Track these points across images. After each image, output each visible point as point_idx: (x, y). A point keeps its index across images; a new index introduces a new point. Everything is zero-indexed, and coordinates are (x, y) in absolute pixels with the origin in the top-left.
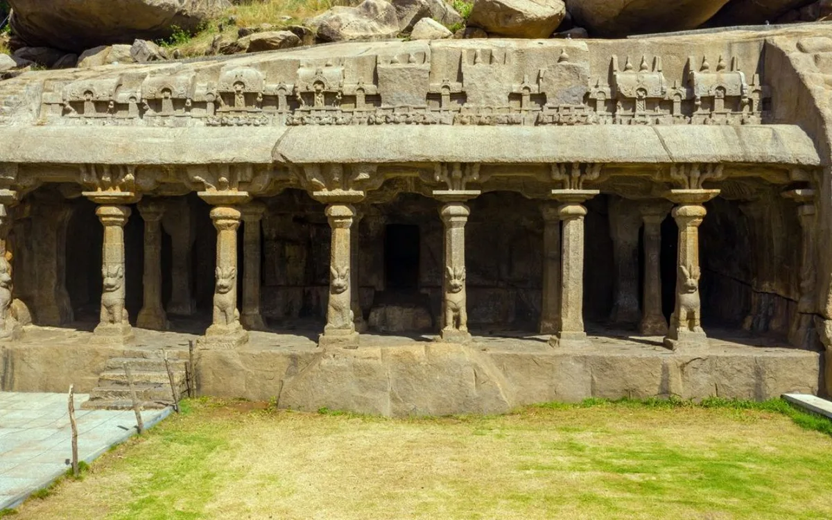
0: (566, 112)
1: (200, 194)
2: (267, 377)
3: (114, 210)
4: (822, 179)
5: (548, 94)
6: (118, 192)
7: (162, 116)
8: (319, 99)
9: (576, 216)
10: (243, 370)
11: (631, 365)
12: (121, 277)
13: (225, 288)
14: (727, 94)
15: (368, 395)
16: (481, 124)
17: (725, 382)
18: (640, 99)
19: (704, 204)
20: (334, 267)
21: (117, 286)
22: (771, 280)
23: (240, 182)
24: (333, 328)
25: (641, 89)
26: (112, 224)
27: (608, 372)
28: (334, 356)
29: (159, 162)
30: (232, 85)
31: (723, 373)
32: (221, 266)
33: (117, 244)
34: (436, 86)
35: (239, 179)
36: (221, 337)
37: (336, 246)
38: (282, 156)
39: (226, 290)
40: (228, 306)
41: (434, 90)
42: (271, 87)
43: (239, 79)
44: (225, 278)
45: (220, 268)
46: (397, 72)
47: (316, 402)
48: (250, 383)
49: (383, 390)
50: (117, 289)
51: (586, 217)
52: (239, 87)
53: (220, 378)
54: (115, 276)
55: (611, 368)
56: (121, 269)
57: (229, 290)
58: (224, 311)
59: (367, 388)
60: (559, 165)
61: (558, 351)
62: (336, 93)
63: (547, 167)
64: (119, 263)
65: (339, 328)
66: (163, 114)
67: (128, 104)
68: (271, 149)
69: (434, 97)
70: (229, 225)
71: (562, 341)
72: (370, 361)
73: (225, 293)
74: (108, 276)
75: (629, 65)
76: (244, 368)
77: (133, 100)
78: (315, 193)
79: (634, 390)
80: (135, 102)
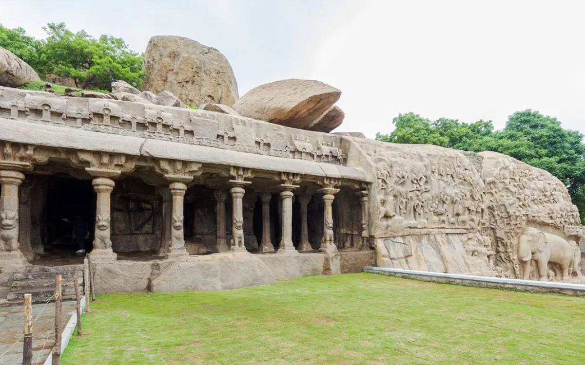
0: (281, 152)
1: (87, 169)
2: (139, 277)
3: (13, 174)
4: (371, 187)
5: (271, 144)
6: (18, 162)
7: (43, 121)
8: (159, 127)
9: (289, 196)
10: (122, 274)
11: (315, 259)
12: (17, 220)
13: (105, 226)
14: (333, 155)
15: (208, 280)
16: (246, 152)
17: (346, 264)
18: (304, 152)
19: (334, 195)
20: (176, 216)
21: (14, 226)
22: (343, 228)
23: (116, 165)
24: (176, 249)
25: (304, 148)
26: (11, 183)
27: (307, 262)
28: (187, 261)
29: (56, 145)
30: (102, 110)
31: (346, 260)
32: (101, 214)
33: (14, 197)
34: (221, 133)
35: (116, 163)
36: (103, 256)
37: (177, 205)
38: (147, 152)
39: (105, 228)
40: (106, 238)
41: (220, 134)
42: (128, 117)
43: (106, 107)
44: (105, 221)
45: (100, 215)
46: (202, 121)
47: (179, 286)
48: (126, 282)
49: (216, 276)
50: (14, 228)
51: (293, 197)
52: (107, 112)
53: (106, 280)
54: (13, 218)
55: (308, 261)
56: (17, 214)
57: (107, 228)
58: (104, 241)
59: (207, 276)
60: (284, 173)
61: (285, 255)
62: (170, 126)
63: (280, 174)
64: (16, 210)
65: (179, 249)
66: (44, 120)
67: (10, 110)
68: (139, 148)
69: (220, 137)
70: (107, 190)
71: (286, 251)
72: (208, 262)
73: (105, 230)
74: (7, 219)
75: (297, 138)
76: (122, 273)
77: (15, 107)
78: (166, 175)
79: (316, 269)
80: (17, 109)
